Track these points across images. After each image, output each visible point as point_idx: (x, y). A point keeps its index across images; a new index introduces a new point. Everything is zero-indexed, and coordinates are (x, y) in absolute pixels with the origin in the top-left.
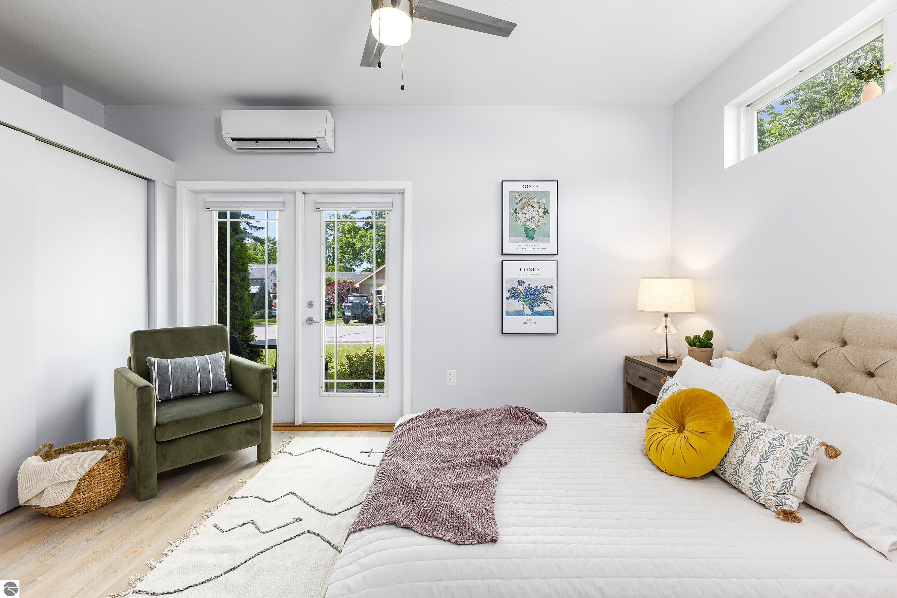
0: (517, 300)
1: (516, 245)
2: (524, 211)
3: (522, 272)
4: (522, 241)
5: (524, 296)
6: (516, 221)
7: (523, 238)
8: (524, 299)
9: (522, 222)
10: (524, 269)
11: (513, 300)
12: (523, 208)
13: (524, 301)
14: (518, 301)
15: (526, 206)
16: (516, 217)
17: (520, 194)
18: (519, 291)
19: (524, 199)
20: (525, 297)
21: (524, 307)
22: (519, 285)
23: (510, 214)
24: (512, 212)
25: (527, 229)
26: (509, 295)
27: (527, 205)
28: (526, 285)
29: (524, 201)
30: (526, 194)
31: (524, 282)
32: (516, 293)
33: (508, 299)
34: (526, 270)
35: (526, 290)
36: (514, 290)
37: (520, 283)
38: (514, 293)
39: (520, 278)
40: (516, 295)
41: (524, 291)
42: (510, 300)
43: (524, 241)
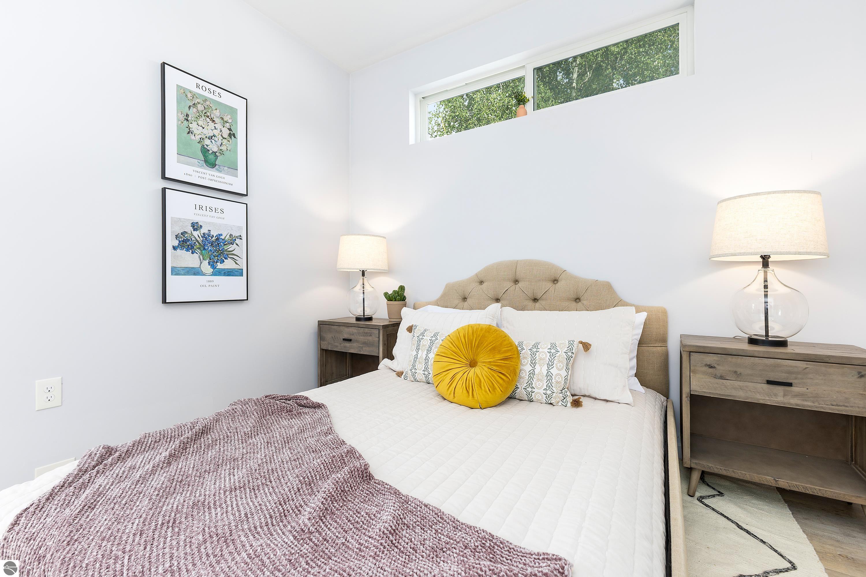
0: (191, 251)
1: (189, 169)
2: (200, 123)
3: (198, 211)
4: (198, 165)
5: (202, 246)
6: (189, 133)
7: (199, 161)
8: (201, 251)
9: (198, 138)
10: (201, 207)
11: (184, 251)
12: (198, 117)
13: (201, 254)
14: (192, 253)
15: (203, 116)
16: (188, 127)
17: (194, 95)
18: (193, 239)
19: (200, 105)
20: (203, 247)
21: (201, 263)
22: (194, 230)
23: (178, 120)
24: (182, 117)
25: (205, 151)
26: (176, 243)
27: (205, 116)
28: (204, 230)
29: (200, 107)
30: (204, 100)
31: (201, 226)
32: (189, 240)
33: (175, 248)
34: (204, 208)
35: (204, 239)
36: (186, 236)
37: (195, 227)
38: (185, 241)
39: (196, 219)
40: (188, 243)
41: (202, 239)
42: (178, 250)
43: (201, 166)
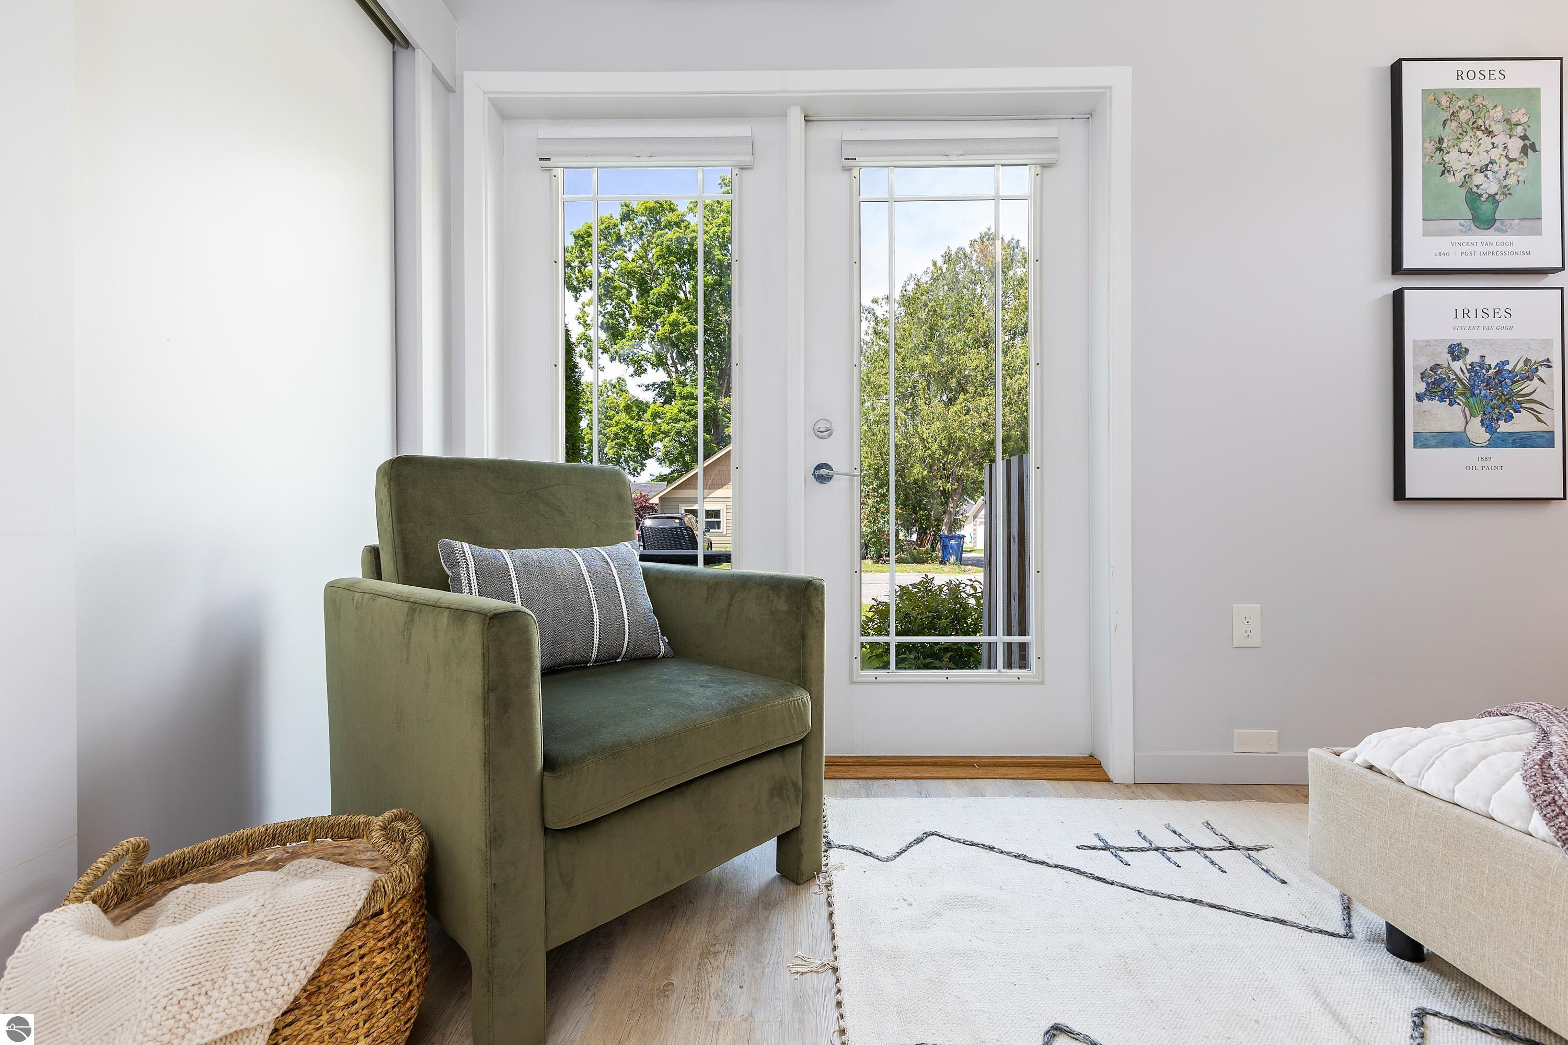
0: (1448, 400)
1: (1443, 243)
2: (1465, 146)
3: (1460, 321)
4: (1461, 231)
5: (1468, 389)
6: (1443, 173)
7: (1462, 222)
8: (1467, 398)
9: (1460, 176)
10: (1466, 311)
11: (1435, 402)
12: (1461, 137)
13: (1467, 404)
14: (1451, 404)
15: (1469, 130)
16: (1443, 163)
17: (1453, 95)
18: (1452, 377)
19: (1463, 111)
20: (1470, 392)
21: (1467, 423)
22: (1454, 360)
23: (1425, 156)
24: (1431, 147)
25: (1473, 198)
26: (1422, 387)
27: (1472, 129)
28: (1472, 357)
29: (1464, 115)
30: (1471, 98)
31: (1467, 350)
32: (1443, 380)
33: (1419, 397)
34: (1472, 314)
35: (1473, 374)
36: (1438, 373)
37: (1456, 353)
38: (1437, 383)
39: (1456, 337)
40: (1443, 386)
41: (1468, 375)
42: (1426, 401)
43: (1466, 232)
